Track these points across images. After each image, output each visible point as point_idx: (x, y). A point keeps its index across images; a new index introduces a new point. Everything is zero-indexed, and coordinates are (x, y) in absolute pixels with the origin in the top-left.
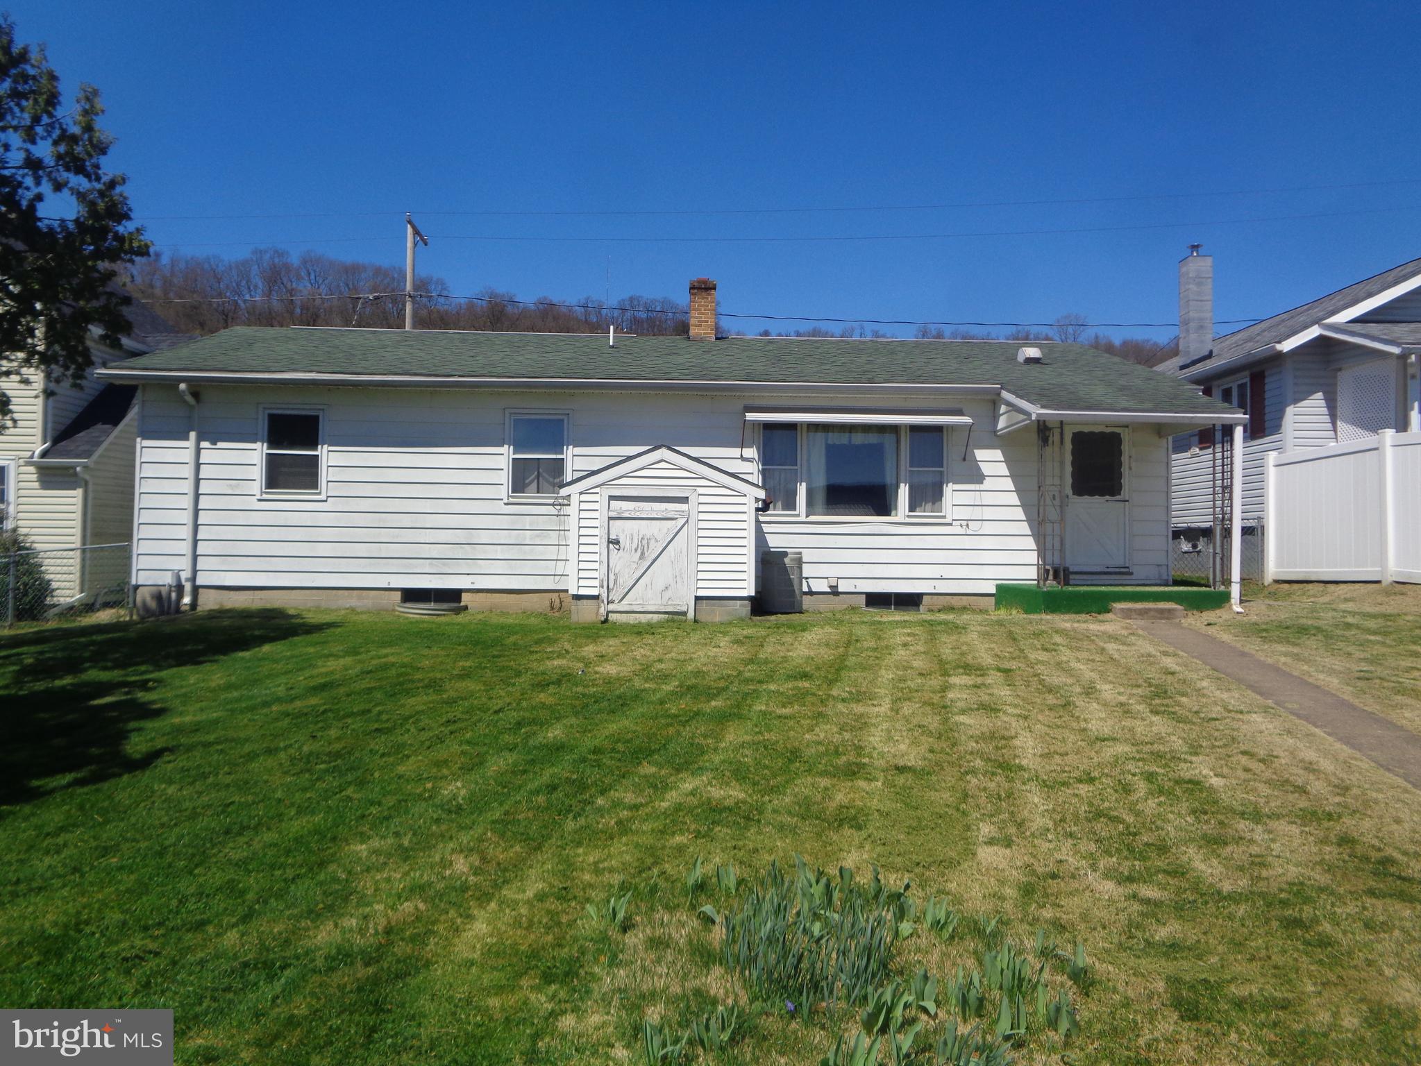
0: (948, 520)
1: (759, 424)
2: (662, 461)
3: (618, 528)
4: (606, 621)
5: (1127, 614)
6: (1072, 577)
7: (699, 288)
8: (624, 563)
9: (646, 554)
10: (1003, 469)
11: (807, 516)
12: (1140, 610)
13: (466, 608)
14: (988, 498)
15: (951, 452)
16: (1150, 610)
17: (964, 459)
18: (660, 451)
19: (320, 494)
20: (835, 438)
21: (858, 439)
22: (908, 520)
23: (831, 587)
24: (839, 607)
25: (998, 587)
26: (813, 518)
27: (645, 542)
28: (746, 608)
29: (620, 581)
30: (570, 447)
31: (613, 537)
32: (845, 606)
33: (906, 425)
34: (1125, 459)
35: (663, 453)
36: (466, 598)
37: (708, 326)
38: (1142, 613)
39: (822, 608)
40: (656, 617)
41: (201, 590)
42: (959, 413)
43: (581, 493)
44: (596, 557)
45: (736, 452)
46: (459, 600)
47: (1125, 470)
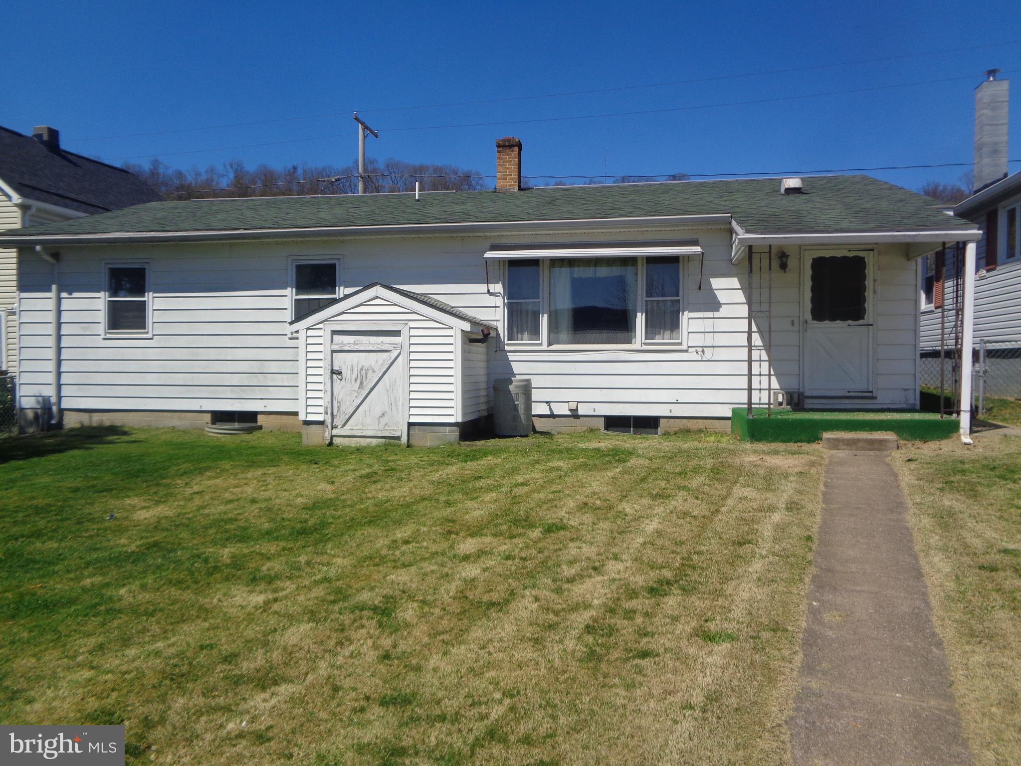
0: (684, 347)
1: (504, 261)
2: (377, 297)
3: (340, 361)
4: (331, 444)
5: (835, 444)
6: (807, 401)
7: (504, 146)
8: (346, 391)
9: (365, 383)
10: (740, 297)
11: (550, 345)
12: (848, 440)
13: (261, 428)
14: (722, 325)
15: (687, 281)
16: (858, 440)
17: (700, 288)
18: (375, 288)
19: (147, 333)
20: (580, 272)
21: (603, 272)
22: (645, 347)
23: (570, 410)
24: (579, 429)
25: (734, 410)
26: (555, 347)
27: (363, 372)
28: (455, 434)
29: (343, 408)
30: (342, 288)
31: (336, 368)
32: (585, 428)
33: (642, 257)
34: (869, 283)
35: (377, 290)
36: (261, 419)
37: (512, 179)
38: (851, 443)
39: (563, 429)
40: (374, 441)
41: (66, 413)
42: (694, 243)
43: (308, 329)
44: (321, 387)
45: (483, 288)
46: (256, 421)
47: (869, 294)
